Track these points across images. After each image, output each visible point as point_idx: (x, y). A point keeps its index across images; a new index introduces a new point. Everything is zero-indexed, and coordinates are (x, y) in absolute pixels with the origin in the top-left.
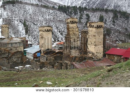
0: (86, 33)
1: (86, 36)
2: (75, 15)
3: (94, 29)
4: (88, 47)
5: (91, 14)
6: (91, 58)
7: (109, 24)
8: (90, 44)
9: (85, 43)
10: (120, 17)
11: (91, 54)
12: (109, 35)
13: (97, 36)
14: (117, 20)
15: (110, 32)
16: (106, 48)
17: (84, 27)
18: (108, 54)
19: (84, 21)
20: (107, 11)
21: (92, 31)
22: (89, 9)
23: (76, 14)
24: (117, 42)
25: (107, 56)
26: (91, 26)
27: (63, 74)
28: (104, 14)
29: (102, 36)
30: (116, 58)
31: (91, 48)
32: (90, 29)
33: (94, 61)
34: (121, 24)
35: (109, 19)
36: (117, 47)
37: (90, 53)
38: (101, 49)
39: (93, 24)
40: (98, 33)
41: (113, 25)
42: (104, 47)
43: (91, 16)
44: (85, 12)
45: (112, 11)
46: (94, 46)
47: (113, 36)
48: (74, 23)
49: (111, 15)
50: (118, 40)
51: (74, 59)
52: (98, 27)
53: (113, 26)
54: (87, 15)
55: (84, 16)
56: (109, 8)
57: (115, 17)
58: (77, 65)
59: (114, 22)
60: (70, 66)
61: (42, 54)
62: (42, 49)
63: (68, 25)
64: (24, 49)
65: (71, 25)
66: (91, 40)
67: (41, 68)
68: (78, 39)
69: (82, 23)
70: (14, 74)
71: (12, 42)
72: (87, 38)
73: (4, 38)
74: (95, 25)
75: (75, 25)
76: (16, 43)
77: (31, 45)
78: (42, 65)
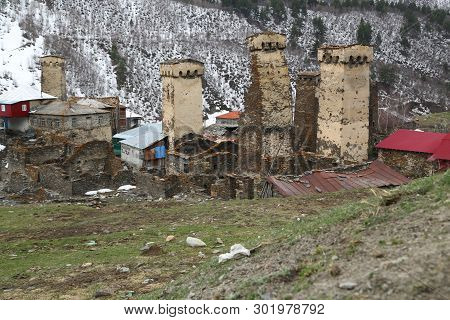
0: (313, 80)
1: (313, 91)
2: (277, 23)
3: (340, 70)
4: (321, 128)
5: (328, 20)
6: (328, 163)
7: (389, 52)
8: (327, 116)
9: (309, 111)
10: (428, 28)
11: (329, 151)
12: (388, 87)
13: (349, 93)
14: (415, 37)
15: (393, 79)
16: (377, 128)
17: (307, 62)
18: (384, 149)
19: (306, 41)
20: (382, 8)
21: (332, 75)
22: (324, 4)
23: (279, 20)
24: (416, 110)
25: (380, 154)
26: (329, 59)
27: (238, 215)
28: (372, 18)
29: (365, 92)
30: (410, 162)
31: (330, 131)
32: (326, 68)
33: (339, 171)
34: (428, 52)
35: (390, 34)
36: (414, 125)
37: (326, 147)
38: (360, 132)
39: (335, 53)
40: (353, 82)
41: (404, 53)
42: (372, 126)
43: (329, 25)
44: (309, 12)
46: (338, 125)
47: (403, 91)
48: (274, 50)
49: (397, 21)
50: (417, 104)
51: (275, 166)
52: (353, 62)
53: (403, 59)
54: (318, 23)
55: (308, 27)
57: (410, 29)
58: (283, 184)
59: (405, 43)
60: (260, 187)
61: (172, 150)
62: (171, 135)
63: (255, 58)
64: (114, 133)
65: (263, 57)
66: (328, 104)
67: (169, 194)
68: (286, 103)
69: (300, 50)
70: (85, 214)
71: (74, 111)
72: (317, 99)
73: (51, 100)
74: (343, 55)
75: (276, 56)
76: (88, 116)
77: (136, 120)
78: (173, 186)
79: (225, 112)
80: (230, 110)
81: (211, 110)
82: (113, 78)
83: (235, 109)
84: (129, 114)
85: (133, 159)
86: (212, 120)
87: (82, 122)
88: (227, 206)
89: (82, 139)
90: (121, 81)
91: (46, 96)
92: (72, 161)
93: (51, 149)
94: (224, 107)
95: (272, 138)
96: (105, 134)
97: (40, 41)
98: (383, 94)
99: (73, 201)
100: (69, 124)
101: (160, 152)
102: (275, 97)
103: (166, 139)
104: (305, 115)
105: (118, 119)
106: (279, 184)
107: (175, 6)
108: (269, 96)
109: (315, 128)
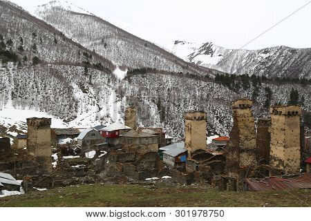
0: (266, 123)
1: (267, 129)
2: (245, 90)
3: (282, 119)
4: (272, 149)
5: (273, 88)
6: (278, 172)
8: (276, 143)
9: (264, 140)
11: (277, 163)
12: (309, 125)
13: (288, 131)
16: (304, 150)
17: (262, 110)
18: (310, 164)
19: (261, 99)
20: (304, 82)
21: (278, 121)
22: (271, 80)
23: (246, 88)
25: (308, 166)
26: (275, 112)
28: (298, 87)
29: (298, 131)
31: (277, 151)
32: (275, 117)
33: (286, 177)
37: (275, 160)
38: (295, 153)
39: (279, 109)
40: (290, 125)
43: (274, 91)
44: (263, 84)
46: (282, 149)
48: (246, 108)
51: (245, 172)
52: (289, 115)
54: (267, 90)
55: (262, 92)
56: (308, 78)
58: (254, 183)
60: (240, 184)
61: (190, 158)
62: (189, 150)
63: (235, 112)
64: (159, 147)
65: (240, 112)
66: (276, 137)
67: (189, 183)
68: (253, 136)
69: (258, 104)
70: (148, 193)
71: (141, 136)
72: (269, 133)
73: (129, 130)
74: (284, 110)
75: (247, 111)
76: (147, 138)
77: (170, 140)
78: (191, 179)
79: (216, 137)
80: (219, 135)
81: (209, 135)
82: (158, 117)
83: (222, 135)
84: (166, 137)
85: (170, 162)
86: (209, 140)
87: (144, 141)
88: (223, 194)
89: (144, 151)
90: (162, 119)
91: (127, 127)
92: (139, 162)
93: (129, 154)
94: (216, 133)
95: (244, 155)
96: (155, 148)
97: (125, 98)
98: (307, 129)
99: (140, 184)
100: (137, 142)
101: (182, 159)
102: (246, 133)
103: (186, 152)
104: (263, 142)
105: (161, 140)
106: (251, 184)
107: (191, 81)
108: (243, 132)
109: (269, 149)
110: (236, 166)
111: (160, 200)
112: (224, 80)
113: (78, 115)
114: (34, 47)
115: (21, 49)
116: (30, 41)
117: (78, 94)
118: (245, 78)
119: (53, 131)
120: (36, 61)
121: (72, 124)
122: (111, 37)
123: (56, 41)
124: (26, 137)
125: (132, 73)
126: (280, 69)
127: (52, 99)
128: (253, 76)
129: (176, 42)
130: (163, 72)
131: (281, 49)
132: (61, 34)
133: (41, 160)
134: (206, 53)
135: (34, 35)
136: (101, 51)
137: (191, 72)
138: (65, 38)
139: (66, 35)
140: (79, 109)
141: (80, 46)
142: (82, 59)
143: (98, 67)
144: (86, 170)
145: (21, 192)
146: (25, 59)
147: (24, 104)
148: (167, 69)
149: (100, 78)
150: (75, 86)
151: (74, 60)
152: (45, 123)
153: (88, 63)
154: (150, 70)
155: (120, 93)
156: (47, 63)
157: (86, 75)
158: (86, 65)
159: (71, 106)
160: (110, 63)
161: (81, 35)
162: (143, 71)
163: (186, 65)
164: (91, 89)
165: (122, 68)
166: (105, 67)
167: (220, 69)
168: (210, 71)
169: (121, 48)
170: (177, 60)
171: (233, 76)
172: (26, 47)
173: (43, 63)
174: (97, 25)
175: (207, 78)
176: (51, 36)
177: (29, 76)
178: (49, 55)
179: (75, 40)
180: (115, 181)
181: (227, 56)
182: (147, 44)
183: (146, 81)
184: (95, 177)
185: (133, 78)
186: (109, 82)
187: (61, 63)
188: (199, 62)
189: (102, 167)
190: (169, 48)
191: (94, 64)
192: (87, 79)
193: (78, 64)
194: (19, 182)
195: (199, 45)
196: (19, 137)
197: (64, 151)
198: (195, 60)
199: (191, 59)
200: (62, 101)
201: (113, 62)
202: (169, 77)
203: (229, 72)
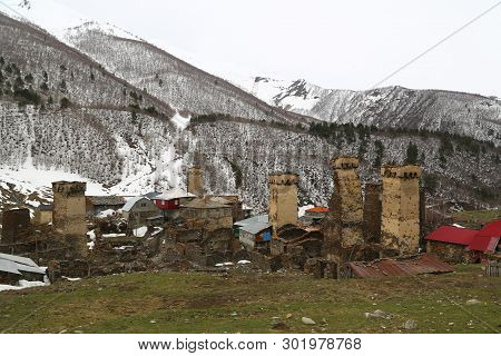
0: (378, 188)
1: (377, 196)
2: (349, 143)
3: (397, 182)
4: (383, 223)
5: (386, 142)
6: (391, 253)
7: (431, 165)
8: (388, 214)
9: (374, 210)
10: (459, 149)
11: (390, 240)
12: (431, 191)
13: (404, 198)
14: (450, 155)
15: (435, 185)
16: (426, 223)
17: (371, 171)
18: (431, 241)
19: (370, 156)
20: (424, 134)
21: (392, 185)
22: (383, 131)
23: (350, 141)
24: (452, 208)
25: (428, 244)
26: (389, 174)
27: (327, 291)
28: (418, 141)
29: (416, 198)
30: (451, 251)
31: (390, 226)
32: (388, 180)
33: (401, 259)
34: (460, 166)
35: (431, 152)
36: (452, 220)
37: (388, 238)
38: (413, 226)
39: (393, 170)
40: (407, 191)
41: (442, 166)
42: (421, 224)
43: (386, 145)
44: (372, 136)
45: (437, 134)
46: (397, 222)
47: (442, 194)
48: (350, 168)
49: (436, 144)
50: (453, 204)
51: (349, 254)
52: (406, 177)
53: (441, 170)
54: (378, 144)
55: (371, 146)
56: (430, 128)
57: (446, 148)
58: (359, 268)
59: (442, 159)
60: (342, 270)
61: (275, 236)
62: (275, 224)
63: (336, 173)
64: (234, 221)
65: (342, 174)
66: (390, 206)
67: (274, 269)
68: (359, 206)
69: (366, 163)
70: (219, 283)
71: (208, 206)
72: (380, 202)
73: (193, 198)
74: (399, 171)
75: (351, 172)
76: (217, 209)
77: (249, 211)
78: (277, 263)
79: (311, 207)
80: (314, 204)
81: (301, 205)
82: (232, 181)
83: (318, 204)
84: (244, 207)
85: (248, 241)
86: (302, 212)
87: (212, 213)
88: (319, 284)
89: (213, 227)
90: (238, 183)
91: (190, 195)
92: (206, 242)
93: (193, 231)
94: (310, 203)
95: (347, 231)
96: (228, 222)
97: (186, 155)
98: (428, 196)
99: (208, 271)
100: (204, 214)
101: (265, 237)
102: (351, 201)
103: (271, 228)
104: (372, 213)
105: (237, 211)
106: (357, 269)
107: (277, 132)
108: (347, 200)
109: (379, 223)
110: (336, 245)
111: (236, 292)
112: (321, 130)
113: (123, 177)
114: (63, 85)
115: (44, 87)
116: (56, 76)
117: (123, 149)
118: (348, 128)
119: (88, 199)
120: (65, 103)
121: (115, 191)
122: (168, 71)
123: (92, 77)
124: (51, 208)
125: (197, 121)
126: (394, 116)
127: (87, 156)
128: (360, 125)
129: (257, 79)
130: (239, 119)
131: (396, 90)
132: (100, 67)
133: (72, 238)
134: (298, 94)
135: (63, 68)
136: (154, 90)
137: (277, 120)
138: (104, 73)
139: (107, 68)
140: (125, 170)
141: (126, 84)
142: (129, 101)
143: (151, 112)
144: (134, 252)
145: (46, 283)
146: (51, 101)
147: (48, 163)
148: (245, 116)
149: (153, 127)
150: (119, 139)
151: (117, 102)
152: (78, 189)
153: (137, 107)
154: (221, 117)
155: (181, 148)
156: (79, 107)
157: (134, 123)
158: (134, 109)
159: (113, 166)
160: (167, 107)
161: (127, 68)
162: (211, 118)
163: (270, 110)
164: (141, 143)
165: (184, 114)
166: (160, 113)
167: (316, 116)
168: (303, 118)
169: (182, 87)
170: (258, 104)
171: (333, 126)
172: (51, 85)
173: (76, 107)
174: (149, 55)
175: (299, 128)
176: (86, 70)
177: (55, 124)
178: (83, 95)
179: (119, 75)
180: (175, 267)
181: (326, 98)
182: (217, 81)
183: (216, 130)
184: (147, 262)
185: (199, 128)
186: (165, 132)
187: (100, 107)
188: (288, 106)
189: (156, 248)
190: (248, 87)
191: (145, 109)
192: (136, 129)
193: (124, 109)
194: (43, 269)
195: (288, 84)
196: (42, 208)
197: (104, 227)
198: (283, 104)
199: (277, 101)
200: (102, 159)
201: (171, 106)
202: (247, 127)
203: (328, 120)
